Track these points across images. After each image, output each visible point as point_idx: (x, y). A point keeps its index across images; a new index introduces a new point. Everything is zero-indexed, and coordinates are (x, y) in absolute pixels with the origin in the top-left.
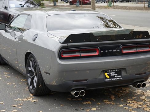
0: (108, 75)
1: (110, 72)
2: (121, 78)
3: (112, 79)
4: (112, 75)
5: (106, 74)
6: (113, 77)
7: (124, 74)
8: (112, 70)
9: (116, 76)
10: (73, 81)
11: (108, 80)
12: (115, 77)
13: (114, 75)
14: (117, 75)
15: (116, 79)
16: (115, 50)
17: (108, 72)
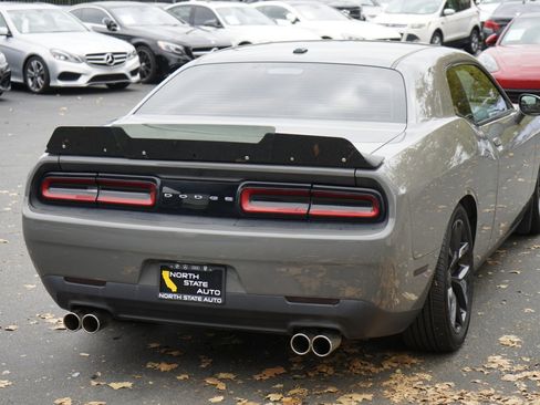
0: (172, 278)
1: (182, 271)
2: (219, 301)
3: (185, 297)
4: (186, 283)
5: (166, 274)
6: (192, 290)
7: (233, 286)
8: (189, 265)
9: (202, 288)
10: (66, 279)
11: (170, 296)
12: (200, 291)
13: (196, 283)
14: (205, 284)
15: (200, 299)
16: (216, 198)
17: (174, 271)
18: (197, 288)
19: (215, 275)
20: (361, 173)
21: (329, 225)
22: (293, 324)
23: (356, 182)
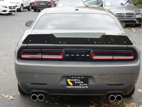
0: (71, 81)
1: (74, 79)
2: (87, 87)
3: (76, 87)
4: (76, 82)
5: (69, 80)
6: (78, 85)
7: (91, 82)
8: (77, 76)
9: (81, 84)
10: (32, 84)
11: (71, 87)
12: (80, 85)
13: (79, 82)
14: (82, 82)
15: (81, 87)
16: (84, 55)
17: (71, 79)
18: (79, 84)
19: (85, 79)
20: (129, 46)
21: (120, 62)
22: (108, 93)
23: (127, 49)
